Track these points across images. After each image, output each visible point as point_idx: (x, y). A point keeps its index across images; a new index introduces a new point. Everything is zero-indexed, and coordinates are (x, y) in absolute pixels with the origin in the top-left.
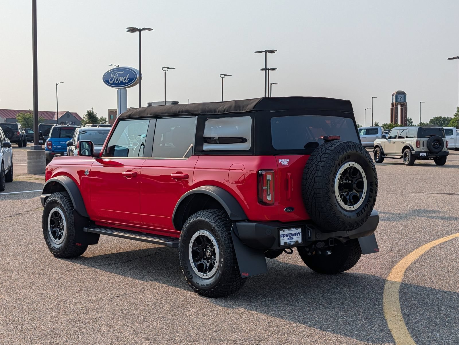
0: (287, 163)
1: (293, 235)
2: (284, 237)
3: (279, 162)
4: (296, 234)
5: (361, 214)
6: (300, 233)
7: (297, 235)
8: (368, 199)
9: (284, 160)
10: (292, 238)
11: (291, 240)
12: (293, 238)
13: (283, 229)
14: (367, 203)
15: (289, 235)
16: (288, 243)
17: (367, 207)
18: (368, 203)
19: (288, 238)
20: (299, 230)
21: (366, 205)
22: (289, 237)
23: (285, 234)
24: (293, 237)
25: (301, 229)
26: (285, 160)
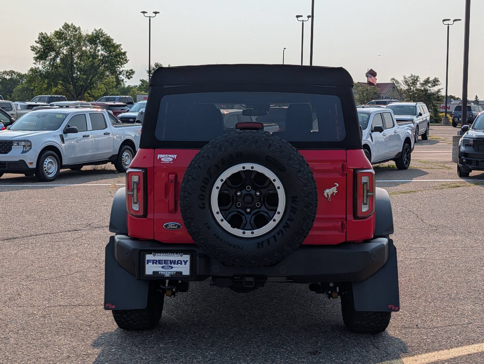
0: (171, 159)
1: (171, 262)
2: (153, 264)
3: (158, 158)
4: (179, 262)
5: (267, 244)
6: (187, 261)
7: (181, 264)
8: (286, 223)
9: (167, 155)
10: (170, 266)
11: (168, 269)
12: (172, 268)
13: (150, 252)
14: (282, 229)
15: (166, 262)
16: (159, 273)
17: (281, 235)
18: (285, 229)
19: (162, 266)
20: (187, 257)
21: (280, 232)
22: (164, 265)
23: (156, 260)
24: (173, 265)
25: (189, 255)
26: (169, 156)
